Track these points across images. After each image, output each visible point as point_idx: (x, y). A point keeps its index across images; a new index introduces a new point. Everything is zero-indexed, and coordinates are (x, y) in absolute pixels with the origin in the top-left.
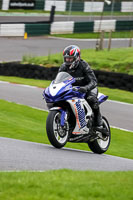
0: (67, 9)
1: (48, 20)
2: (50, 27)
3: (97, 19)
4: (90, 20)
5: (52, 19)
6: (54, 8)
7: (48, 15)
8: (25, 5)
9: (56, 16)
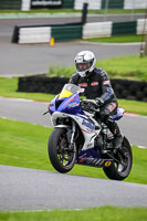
0: (103, 6)
1: (79, 21)
2: (82, 29)
3: (141, 17)
4: (132, 20)
5: (84, 20)
6: (86, 5)
7: (80, 15)
8: (50, 3)
9: (89, 15)
